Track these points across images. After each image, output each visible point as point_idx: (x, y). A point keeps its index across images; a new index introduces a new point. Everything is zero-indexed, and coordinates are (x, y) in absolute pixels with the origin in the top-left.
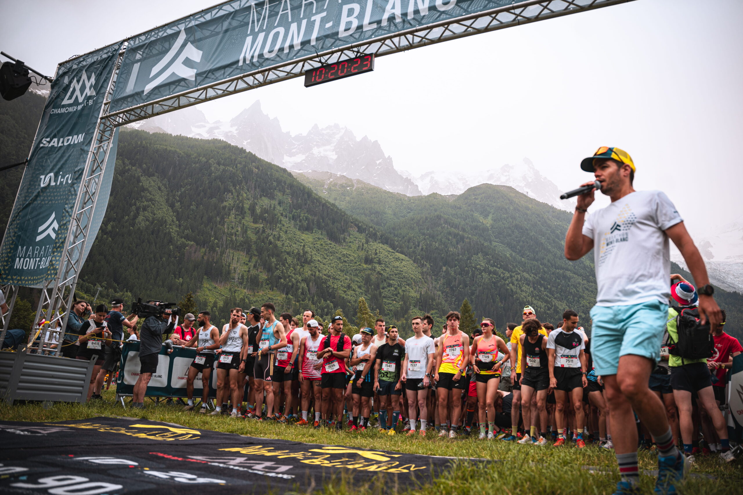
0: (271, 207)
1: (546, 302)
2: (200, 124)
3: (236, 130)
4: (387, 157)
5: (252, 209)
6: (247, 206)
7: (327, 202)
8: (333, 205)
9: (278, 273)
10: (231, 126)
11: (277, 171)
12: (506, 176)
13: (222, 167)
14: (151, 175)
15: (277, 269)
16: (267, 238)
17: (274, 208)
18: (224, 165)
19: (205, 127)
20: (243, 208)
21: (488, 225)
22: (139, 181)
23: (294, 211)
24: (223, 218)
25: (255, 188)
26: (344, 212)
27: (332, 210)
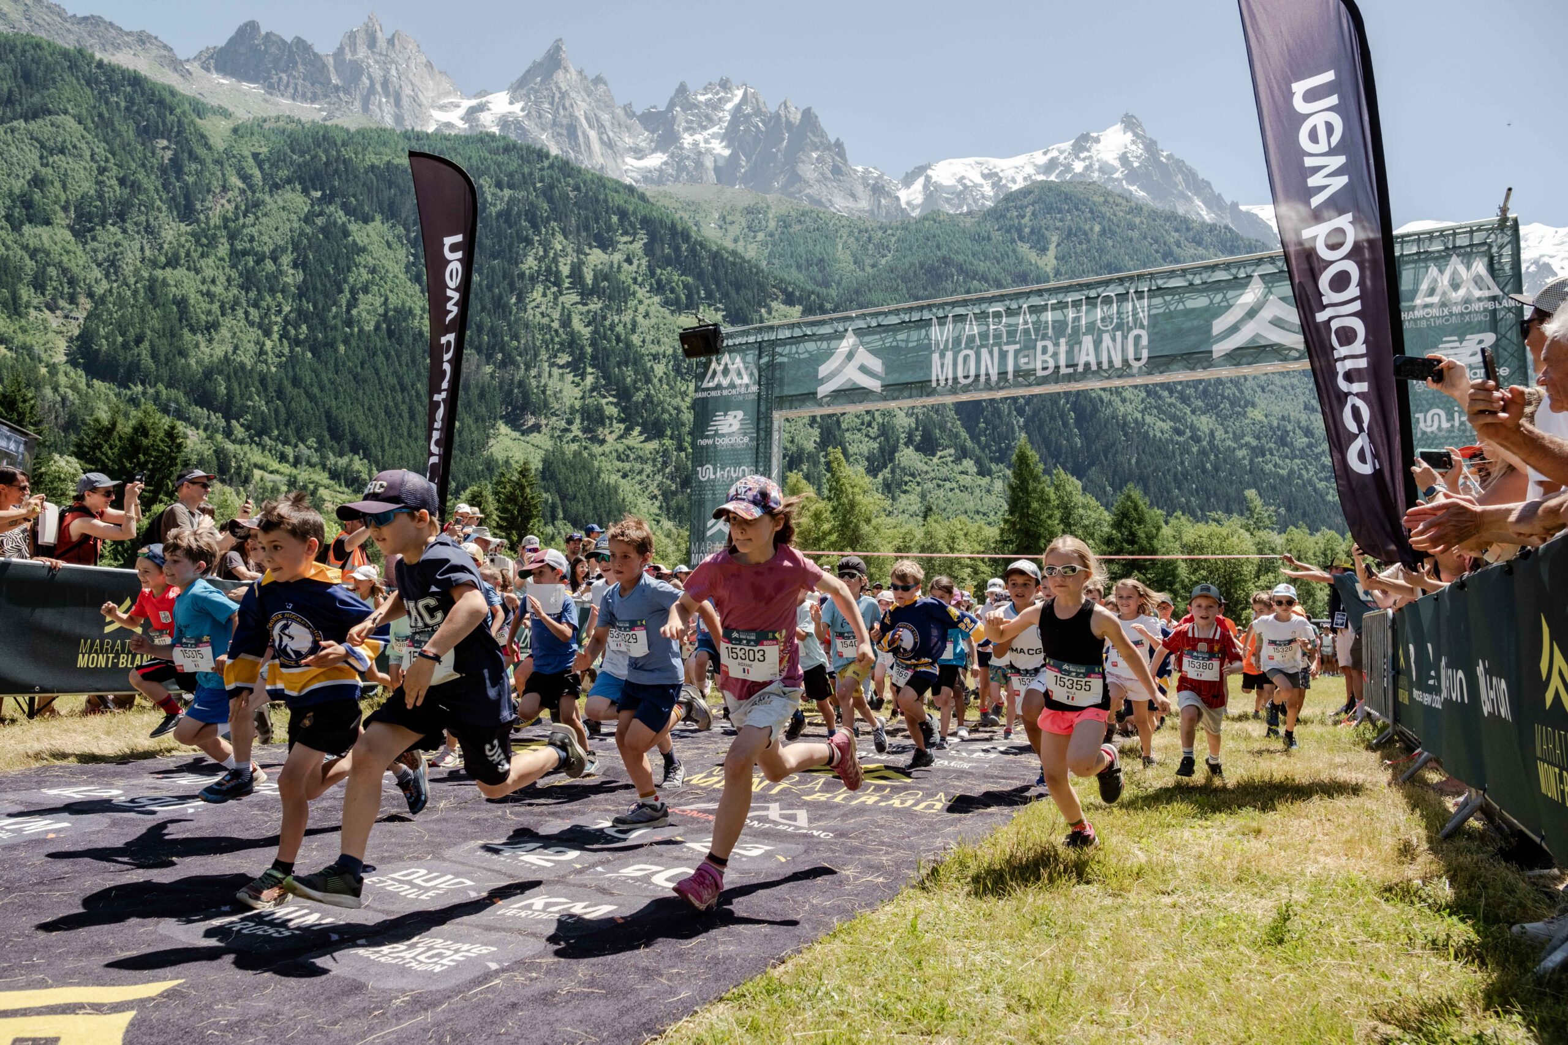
0: (611, 266)
1: (1174, 418)
2: (446, 101)
3: (523, 110)
4: (833, 141)
5: (576, 273)
6: (565, 270)
7: (721, 248)
8: (734, 253)
9: (639, 396)
10: (511, 103)
11: (617, 191)
12: (1084, 160)
13: (507, 193)
14: (366, 220)
15: (638, 389)
16: (612, 330)
17: (619, 267)
18: (511, 187)
19: (458, 106)
20: (558, 273)
21: (1048, 269)
22: (346, 234)
23: (658, 271)
24: (520, 299)
25: (578, 231)
26: (756, 266)
27: (734, 264)
